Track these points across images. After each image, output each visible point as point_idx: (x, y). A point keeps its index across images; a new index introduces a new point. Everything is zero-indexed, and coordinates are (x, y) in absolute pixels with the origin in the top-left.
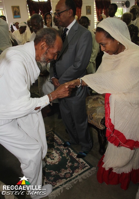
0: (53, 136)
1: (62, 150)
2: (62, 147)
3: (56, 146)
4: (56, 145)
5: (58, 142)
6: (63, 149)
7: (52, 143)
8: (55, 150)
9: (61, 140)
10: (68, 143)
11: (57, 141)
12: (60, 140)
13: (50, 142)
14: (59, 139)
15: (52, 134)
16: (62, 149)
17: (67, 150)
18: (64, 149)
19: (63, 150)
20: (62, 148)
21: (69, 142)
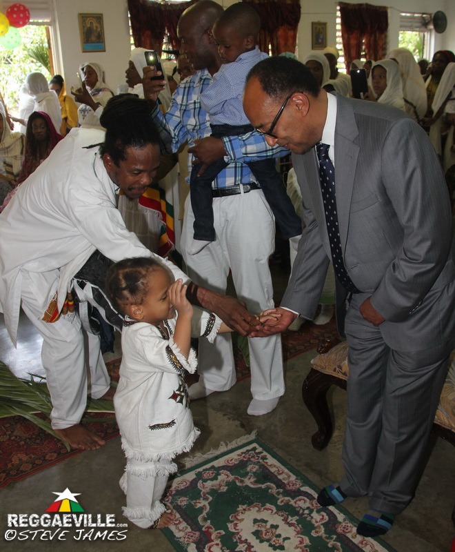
0: (261, 461)
1: (306, 512)
2: (302, 501)
3: (281, 496)
4: (278, 493)
5: (286, 482)
6: (308, 508)
7: (263, 486)
8: (280, 513)
9: (293, 478)
10: (335, 493)
11: (280, 477)
12: (289, 477)
13: (256, 482)
14: (286, 471)
15: (256, 453)
16: (304, 510)
17: (325, 514)
18: (311, 511)
19: (309, 514)
20: (301, 504)
21: (339, 489)
